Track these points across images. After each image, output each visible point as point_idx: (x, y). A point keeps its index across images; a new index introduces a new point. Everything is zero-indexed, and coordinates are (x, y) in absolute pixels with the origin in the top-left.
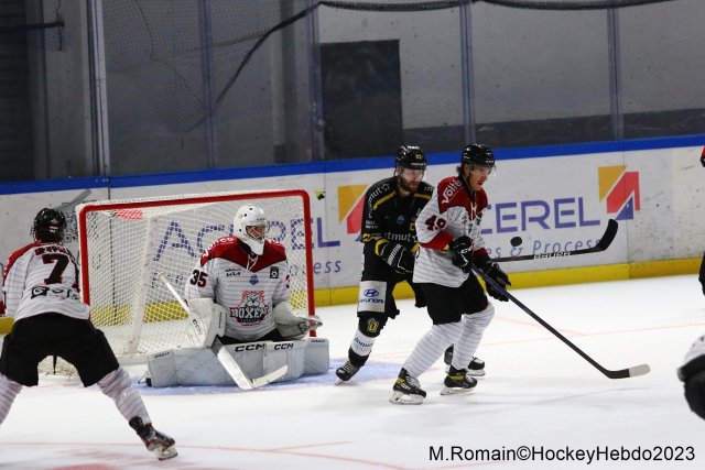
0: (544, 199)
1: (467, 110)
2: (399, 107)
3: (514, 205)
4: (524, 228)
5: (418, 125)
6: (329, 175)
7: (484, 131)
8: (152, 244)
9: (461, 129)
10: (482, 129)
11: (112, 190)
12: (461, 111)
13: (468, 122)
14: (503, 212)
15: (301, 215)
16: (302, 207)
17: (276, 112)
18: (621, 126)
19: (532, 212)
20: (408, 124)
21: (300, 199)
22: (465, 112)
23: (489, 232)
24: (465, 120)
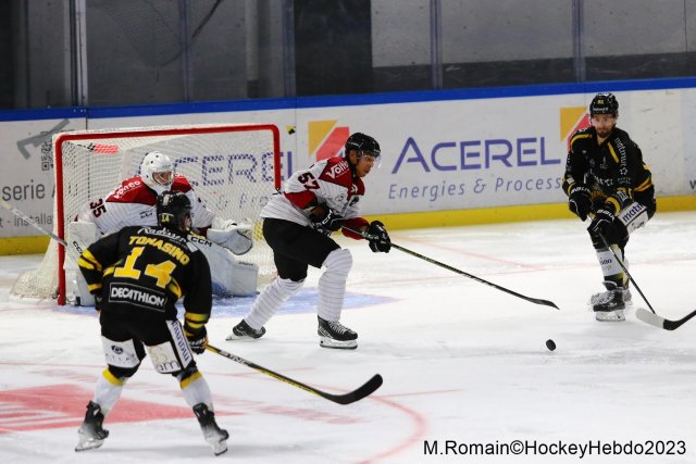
0: (508, 139)
1: (435, 50)
2: (369, 46)
3: (478, 143)
4: (487, 166)
5: (387, 63)
6: (299, 110)
7: (451, 72)
9: (428, 68)
10: (448, 69)
11: (90, 121)
12: (429, 51)
13: (435, 61)
14: (468, 149)
15: (271, 149)
16: (272, 141)
17: (250, 48)
18: (583, 69)
19: (496, 150)
20: (377, 62)
21: (270, 133)
22: (432, 52)
23: (454, 168)
24: (432, 60)
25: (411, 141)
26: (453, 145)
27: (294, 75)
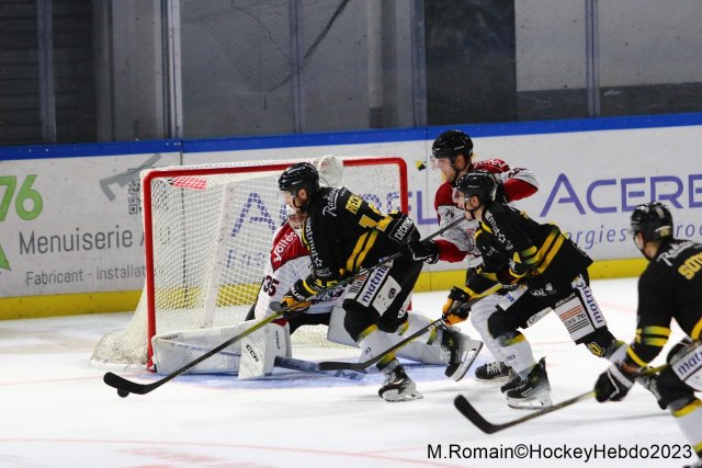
0: (678, 175)
1: (591, 70)
2: (513, 66)
3: (642, 180)
5: (533, 87)
7: (611, 97)
8: (227, 216)
9: (583, 92)
10: (607, 94)
11: (184, 155)
12: (584, 73)
13: (591, 84)
14: (630, 188)
15: (397, 188)
17: (372, 71)
19: (663, 188)
20: (523, 85)
21: (396, 167)
22: (587, 74)
23: (613, 210)
24: (588, 83)
25: (563, 178)
26: (613, 182)
27: (425, 101)
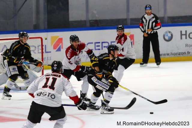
0: (108, 41)
2: (68, 15)
3: (99, 43)
4: (102, 49)
5: (73, 20)
6: (48, 33)
7: (92, 22)
9: (85, 21)
10: (91, 22)
13: (87, 19)
14: (97, 44)
15: (40, 44)
16: (41, 42)
17: (34, 15)
18: (129, 22)
19: (104, 45)
20: (71, 19)
22: (86, 17)
24: (86, 19)
26: (92, 43)
27: (47, 23)
